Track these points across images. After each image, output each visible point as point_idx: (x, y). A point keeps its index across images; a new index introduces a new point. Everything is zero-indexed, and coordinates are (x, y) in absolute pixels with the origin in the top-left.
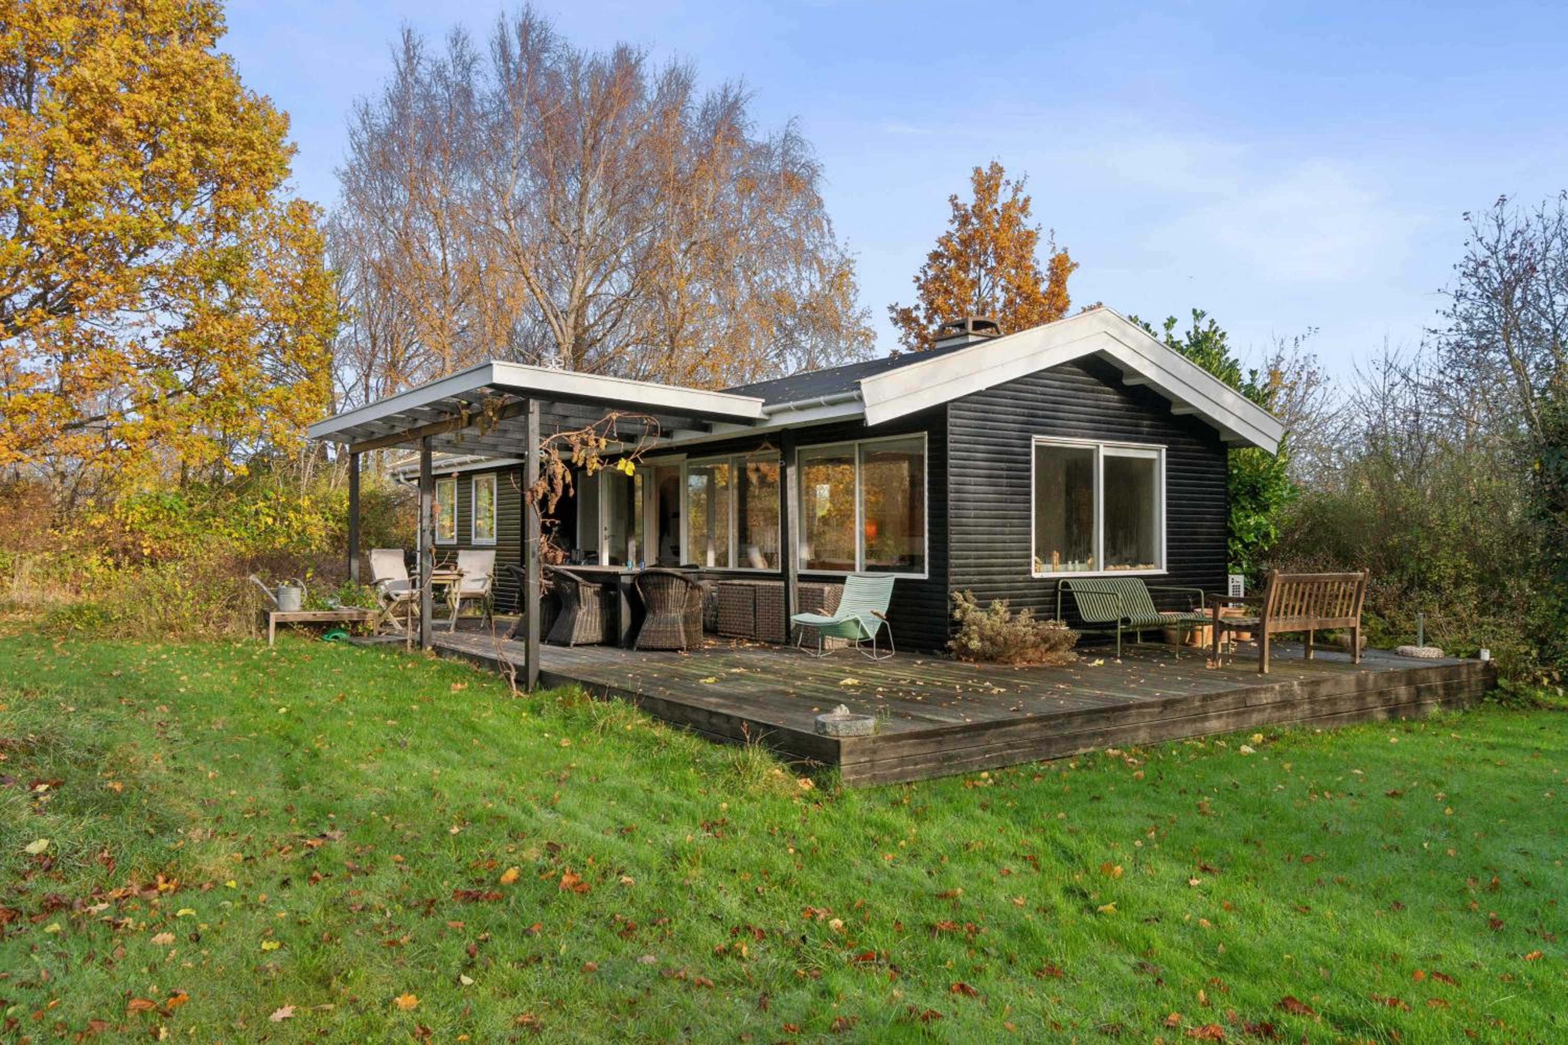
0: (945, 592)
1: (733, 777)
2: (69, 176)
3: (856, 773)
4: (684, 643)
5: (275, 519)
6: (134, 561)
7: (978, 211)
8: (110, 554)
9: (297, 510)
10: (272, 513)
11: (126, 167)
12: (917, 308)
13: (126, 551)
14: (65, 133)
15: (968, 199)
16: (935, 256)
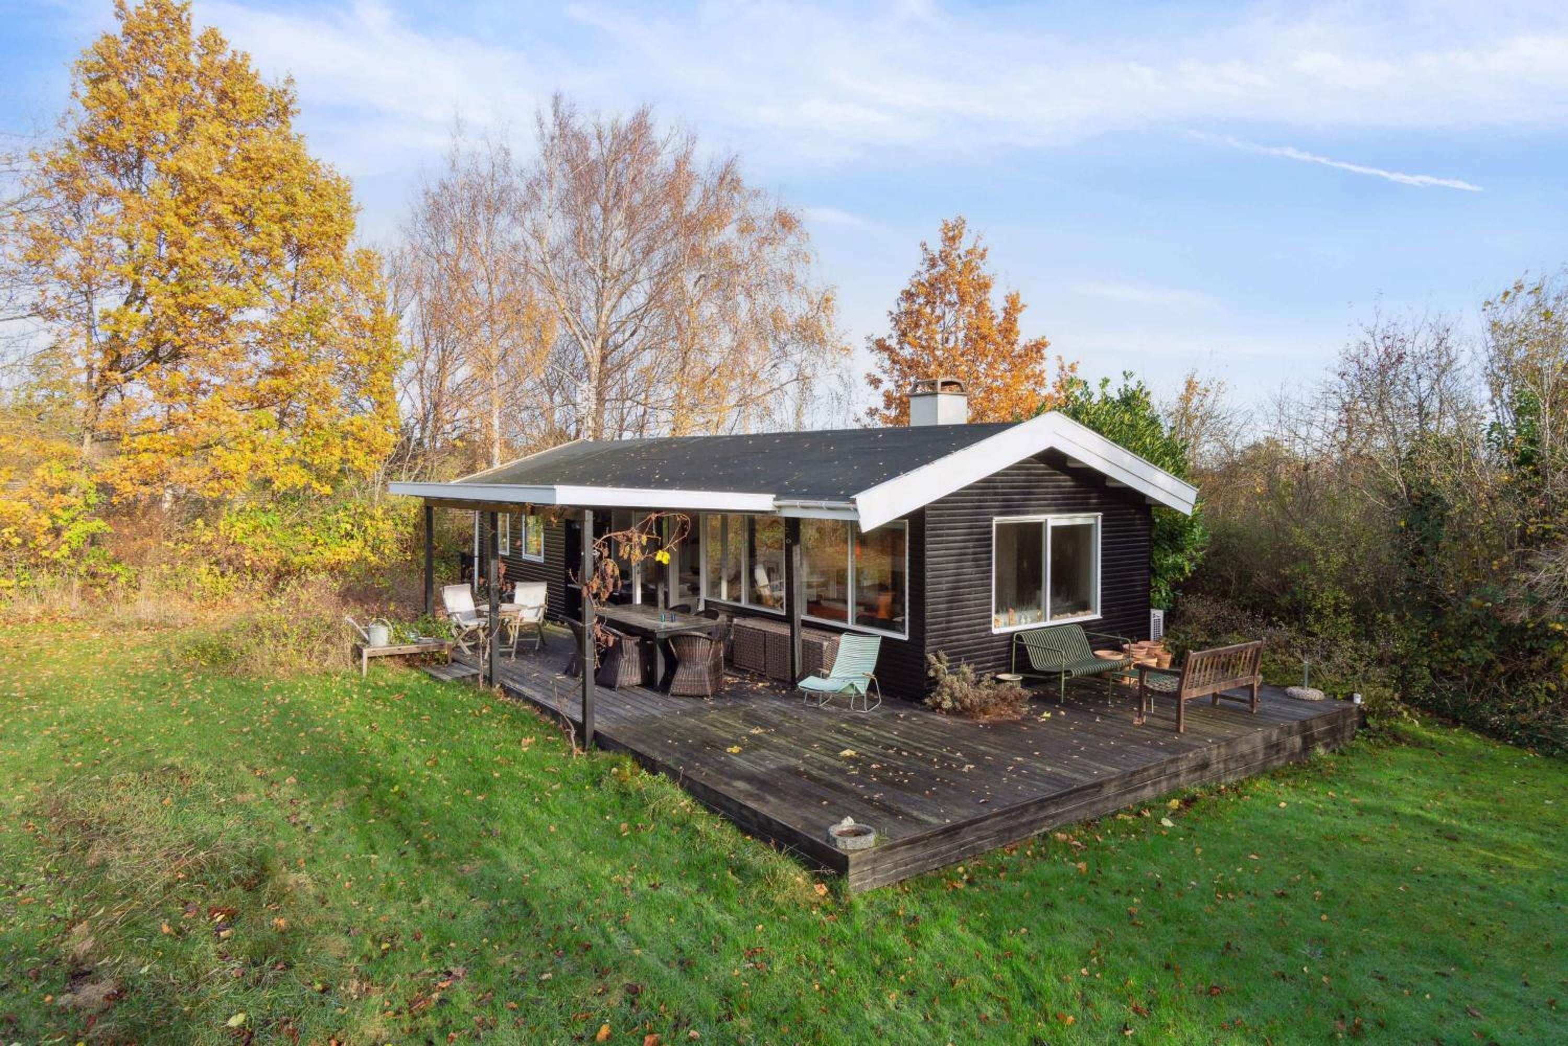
0: (923, 652)
1: (764, 888)
2: (180, 256)
3: (861, 880)
4: (709, 692)
5: (353, 525)
6: (237, 570)
7: (945, 257)
8: (217, 563)
9: (372, 518)
10: (351, 520)
11: (228, 247)
12: (890, 337)
13: (230, 562)
14: (175, 219)
15: (936, 246)
16: (909, 296)
